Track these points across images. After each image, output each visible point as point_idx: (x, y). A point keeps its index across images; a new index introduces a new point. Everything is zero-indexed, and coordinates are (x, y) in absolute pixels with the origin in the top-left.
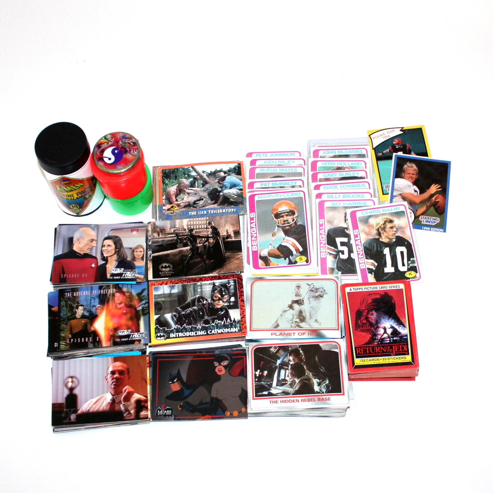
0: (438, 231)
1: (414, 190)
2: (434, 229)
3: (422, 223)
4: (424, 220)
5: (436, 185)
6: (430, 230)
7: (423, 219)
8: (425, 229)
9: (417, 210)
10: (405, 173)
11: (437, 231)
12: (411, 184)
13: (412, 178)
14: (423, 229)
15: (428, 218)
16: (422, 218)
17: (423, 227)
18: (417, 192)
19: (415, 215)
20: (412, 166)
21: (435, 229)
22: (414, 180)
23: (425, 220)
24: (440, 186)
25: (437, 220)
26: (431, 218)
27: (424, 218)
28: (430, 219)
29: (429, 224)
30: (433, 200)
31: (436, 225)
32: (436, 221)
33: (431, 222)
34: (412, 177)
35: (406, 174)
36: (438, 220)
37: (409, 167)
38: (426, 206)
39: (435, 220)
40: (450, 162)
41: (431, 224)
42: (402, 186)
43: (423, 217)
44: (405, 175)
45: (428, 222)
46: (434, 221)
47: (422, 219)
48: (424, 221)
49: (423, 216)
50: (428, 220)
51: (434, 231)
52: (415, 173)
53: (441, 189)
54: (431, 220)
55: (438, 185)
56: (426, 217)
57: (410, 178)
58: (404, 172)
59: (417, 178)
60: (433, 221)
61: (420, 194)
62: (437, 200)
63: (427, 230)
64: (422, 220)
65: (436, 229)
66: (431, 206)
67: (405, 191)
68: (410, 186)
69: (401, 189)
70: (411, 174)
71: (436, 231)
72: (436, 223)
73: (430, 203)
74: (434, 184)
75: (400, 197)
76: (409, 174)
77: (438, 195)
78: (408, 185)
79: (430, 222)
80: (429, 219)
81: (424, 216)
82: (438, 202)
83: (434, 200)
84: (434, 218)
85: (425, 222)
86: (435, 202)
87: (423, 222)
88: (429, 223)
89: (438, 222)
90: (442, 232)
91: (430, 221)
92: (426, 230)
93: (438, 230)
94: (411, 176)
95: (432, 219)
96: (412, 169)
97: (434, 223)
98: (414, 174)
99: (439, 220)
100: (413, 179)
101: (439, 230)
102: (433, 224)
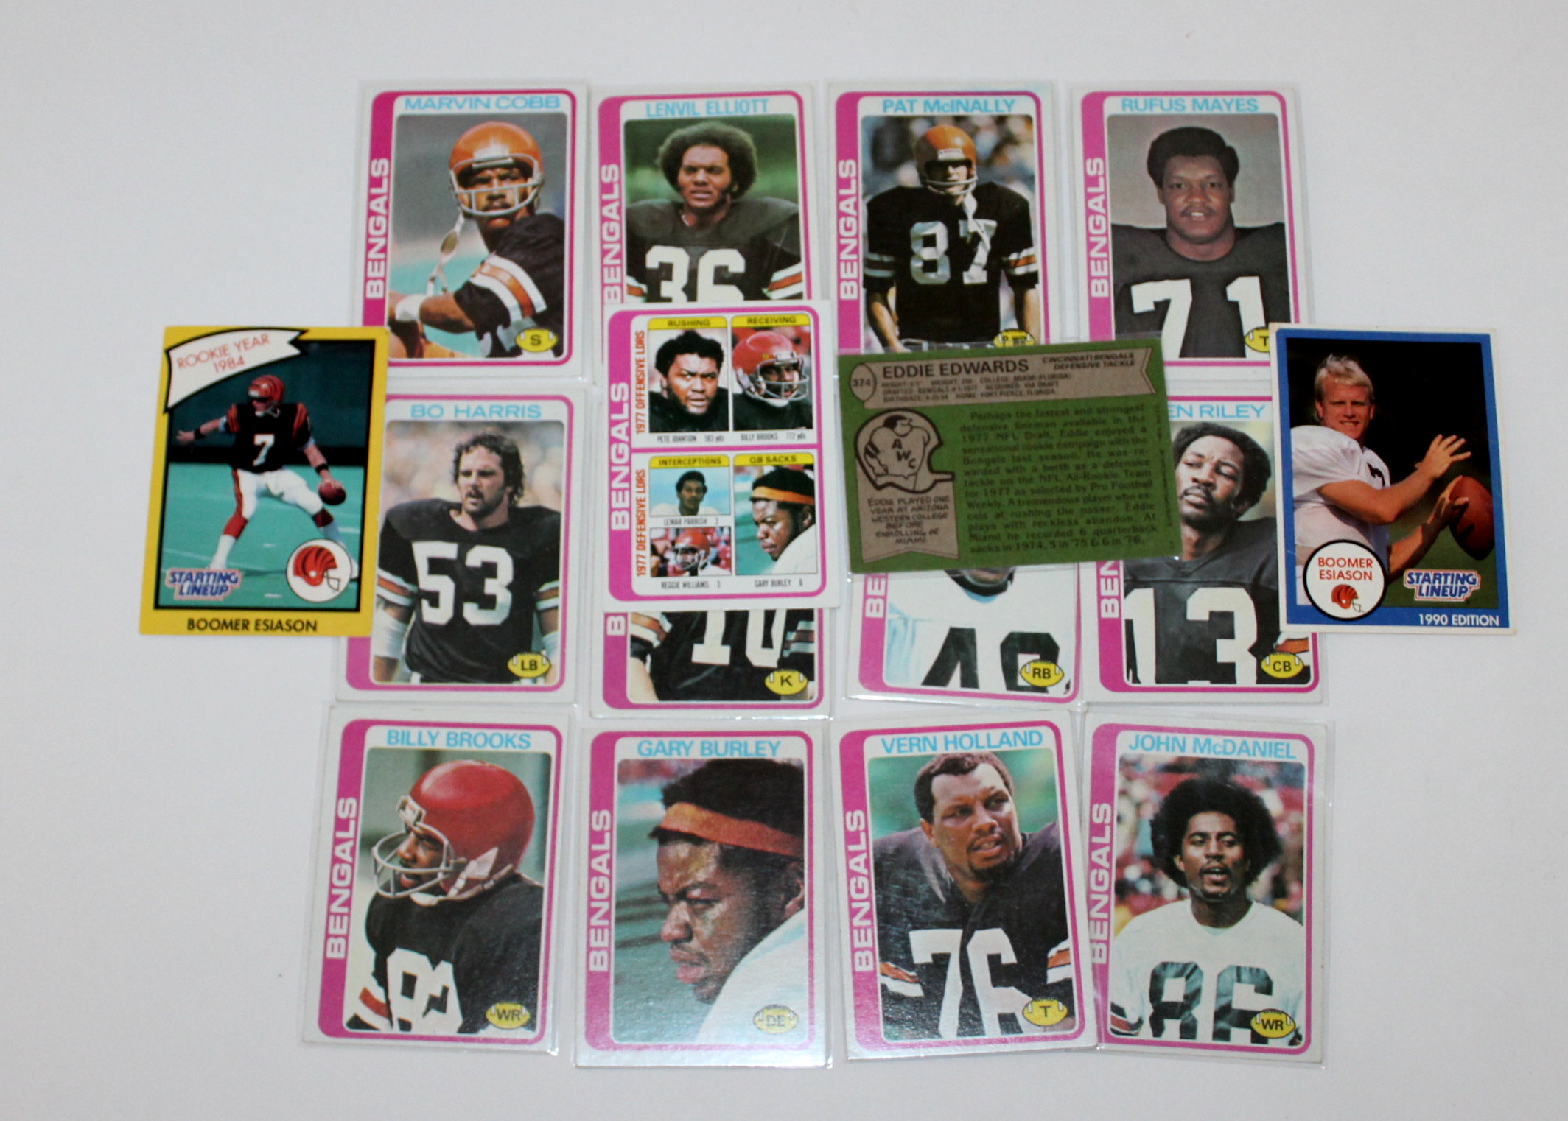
0: (1480, 626)
1: (1370, 466)
2: (1462, 620)
3: (1417, 598)
4: (1421, 587)
5: (1448, 440)
6: (1450, 624)
7: (1418, 582)
8: (1429, 621)
9: (1389, 550)
10: (1326, 402)
11: (1475, 626)
12: (1355, 445)
13: (1354, 419)
14: (1422, 622)
15: (1435, 575)
16: (1414, 577)
17: (1421, 616)
18: (1380, 474)
19: (1386, 568)
20: (1348, 370)
21: (1467, 620)
22: (1361, 426)
23: (1426, 584)
24: (1462, 441)
25: (1471, 579)
26: (1446, 576)
27: (1421, 578)
28: (1443, 578)
29: (1441, 599)
30: (1444, 499)
31: (1468, 601)
32: (1466, 584)
33: (1448, 590)
34: (1353, 416)
35: (1330, 408)
36: (1474, 580)
37: (1338, 374)
38: (1419, 528)
39: (1462, 583)
40: (1486, 338)
41: (1448, 599)
42: (1323, 456)
43: (1418, 575)
44: (1325, 411)
45: (1438, 595)
46: (1459, 584)
47: (1415, 584)
48: (1424, 591)
49: (1414, 571)
50: (1437, 584)
51: (1466, 625)
52: (1361, 399)
53: (1468, 454)
54: (1449, 583)
55: (1454, 437)
56: (1427, 575)
57: (1346, 419)
59: (1371, 416)
60: (1454, 585)
61: (1393, 481)
62: (1461, 501)
63: (1440, 625)
64: (1415, 586)
65: (1473, 617)
66: (1441, 528)
67: (1335, 475)
68: (1353, 452)
69: (1318, 468)
70: (1349, 404)
71: (1471, 626)
72: (1468, 595)
73: (1437, 515)
74: (1440, 436)
75: (1321, 500)
76: (1342, 403)
77: (1460, 478)
78: (1344, 452)
79: (1444, 591)
80: (1440, 582)
81: (1419, 571)
82: (1466, 505)
83: (1448, 501)
84: (1458, 576)
85: (1427, 594)
86: (1455, 508)
87: (1421, 594)
88: (1444, 595)
89: (1476, 587)
90: (1494, 626)
91: (1444, 588)
92: (1433, 624)
93: (1479, 620)
94: (1349, 413)
95: (1449, 578)
96: (1349, 382)
97: (1461, 592)
98: (1361, 404)
99: (1478, 579)
100: (1356, 423)
101: (1484, 621)
102: (1457, 597)
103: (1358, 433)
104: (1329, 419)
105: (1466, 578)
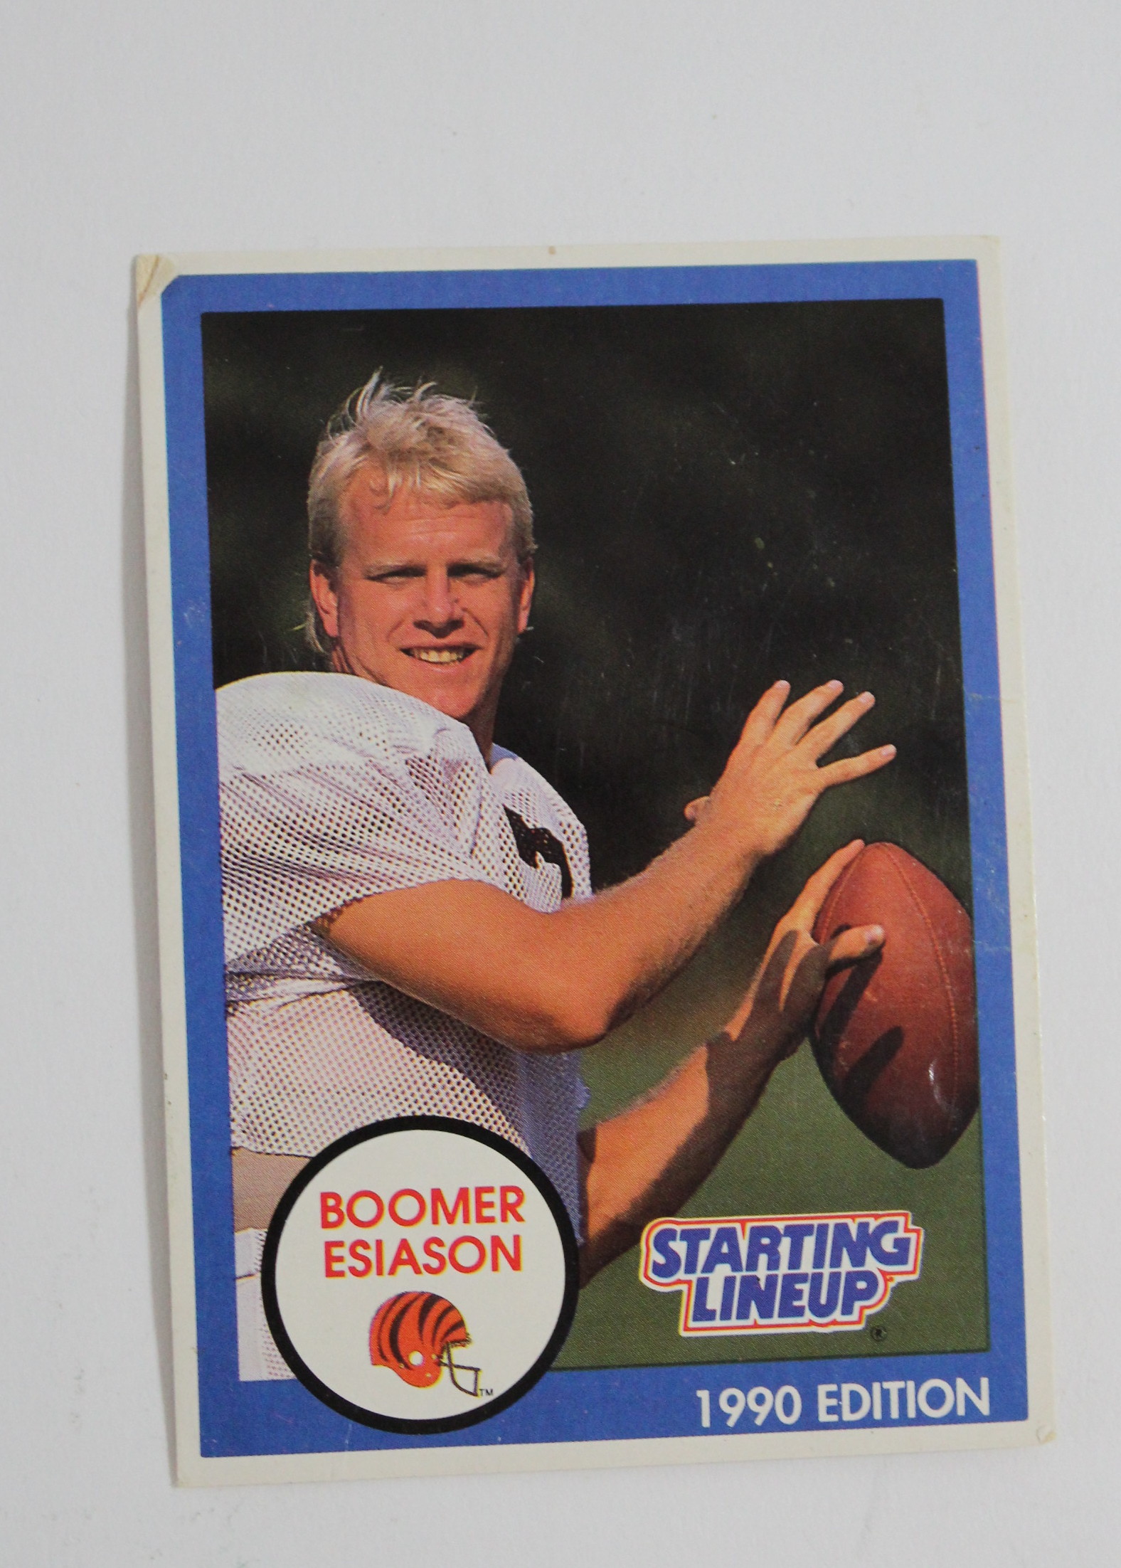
0: (921, 1420)
1: (515, 819)
2: (856, 1403)
3: (689, 1328)
4: (703, 1285)
5: (814, 701)
6: (809, 1422)
7: (691, 1268)
8: (735, 1413)
9: (586, 1147)
10: (350, 567)
11: (904, 1421)
12: (462, 742)
13: (455, 637)
14: (706, 1422)
15: (757, 1233)
16: (680, 1247)
17: (704, 1395)
18: (555, 853)
19: (575, 1218)
20: (436, 432)
21: (871, 1401)
22: (482, 662)
23: (723, 1270)
24: (866, 700)
25: (887, 1243)
26: (797, 1234)
27: (705, 1247)
28: (785, 1246)
29: (777, 1325)
30: (791, 937)
31: (876, 1329)
32: (871, 1264)
33: (805, 1287)
34: (455, 624)
35: (363, 590)
36: (902, 1244)
37: (399, 456)
38: (702, 1052)
39: (858, 1260)
40: (965, 272)
41: (806, 1323)
42: (337, 787)
43: (693, 1238)
44: (345, 607)
45: (765, 1312)
46: (846, 1266)
47: (681, 1275)
48: (714, 1300)
49: (677, 1224)
50: (762, 1272)
51: (868, 1422)
52: (484, 554)
53: (888, 752)
54: (807, 1266)
55: (835, 687)
56: (728, 1236)
57: (427, 638)
58: (329, 561)
59: (523, 623)
60: (826, 1271)
61: (602, 876)
62: (853, 942)
63: (772, 1425)
64: (682, 1283)
65: (894, 1386)
66: (784, 1050)
67: (382, 866)
68: (452, 767)
69: (317, 841)
70: (438, 573)
71: (886, 1422)
72: (877, 1303)
73: (766, 1000)
74: (782, 686)
75: (329, 964)
76: (412, 571)
77: (857, 844)
78: (419, 769)
79: (791, 1294)
80: (773, 1264)
81: (693, 1224)
82: (873, 956)
83: (806, 942)
84: (842, 1230)
85: (726, 1314)
86: (832, 969)
87: (702, 1313)
88: (789, 1310)
89: (908, 1272)
90: (973, 1415)
91: (790, 1280)
92: (746, 1424)
93: (918, 1399)
94: (439, 614)
95: (809, 1243)
96: (441, 484)
97: (852, 1295)
98: (489, 572)
99: (916, 1240)
100: (467, 650)
101: (936, 1398)
102: (837, 1315)
103: (472, 692)
104: (363, 644)
105: (870, 1240)
